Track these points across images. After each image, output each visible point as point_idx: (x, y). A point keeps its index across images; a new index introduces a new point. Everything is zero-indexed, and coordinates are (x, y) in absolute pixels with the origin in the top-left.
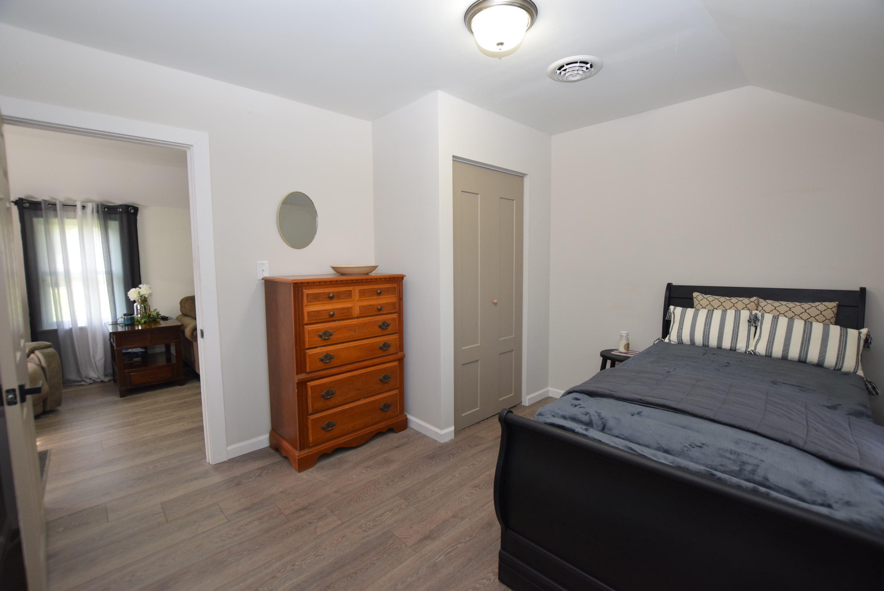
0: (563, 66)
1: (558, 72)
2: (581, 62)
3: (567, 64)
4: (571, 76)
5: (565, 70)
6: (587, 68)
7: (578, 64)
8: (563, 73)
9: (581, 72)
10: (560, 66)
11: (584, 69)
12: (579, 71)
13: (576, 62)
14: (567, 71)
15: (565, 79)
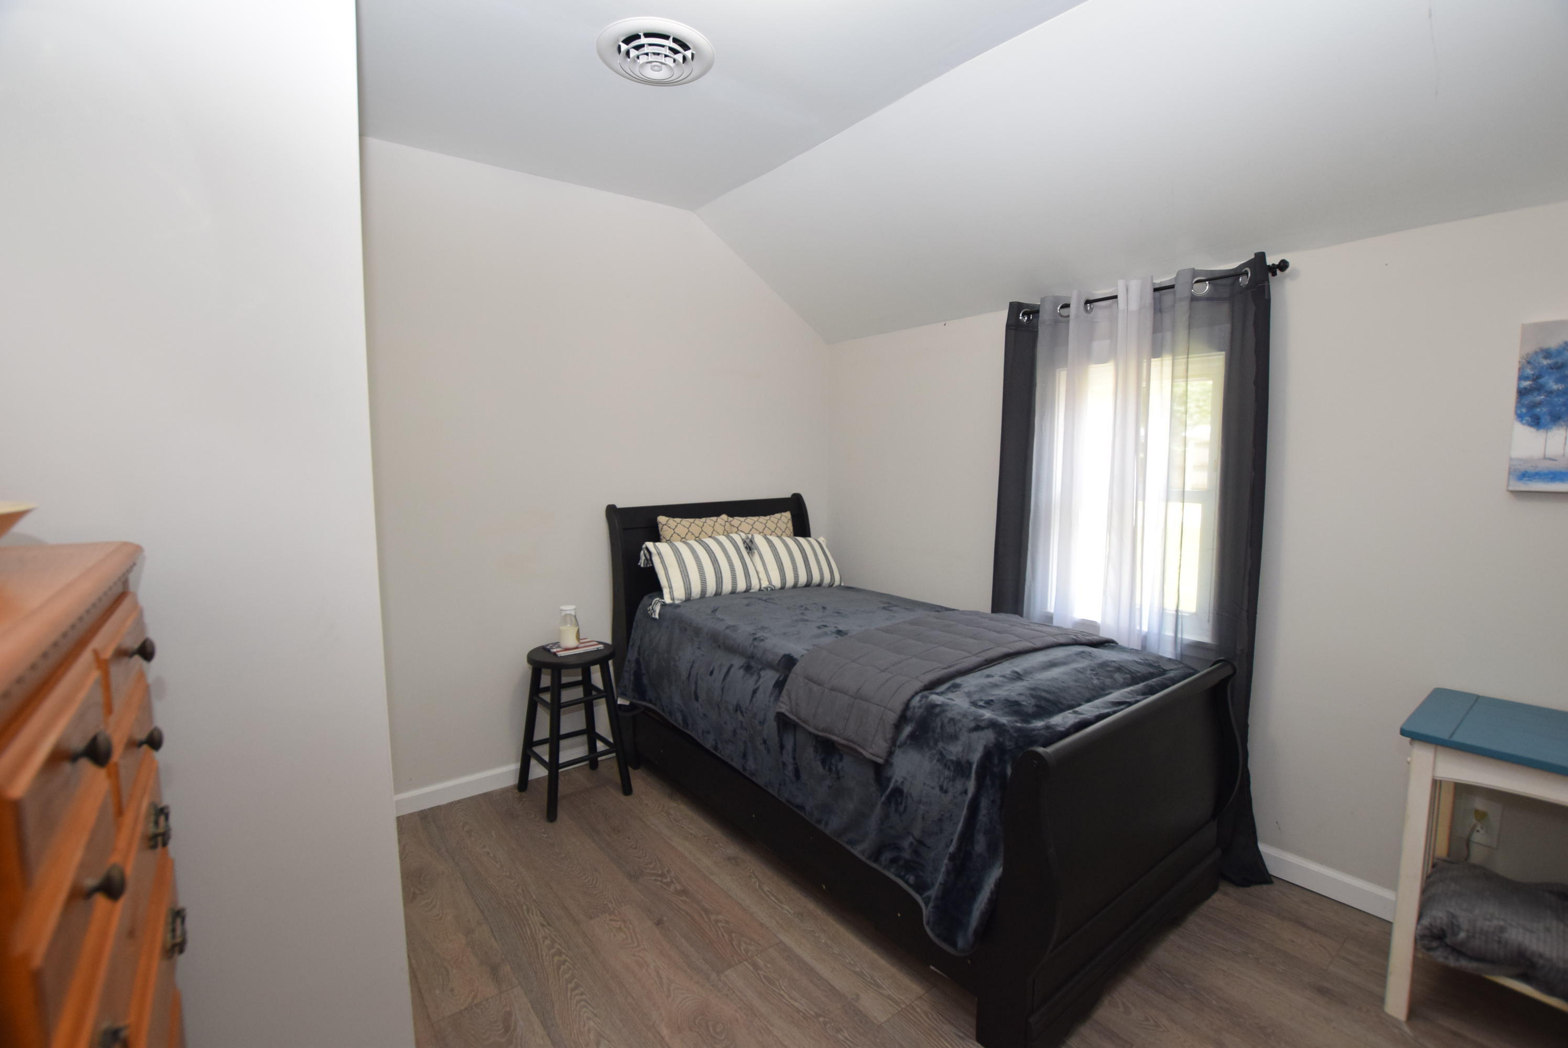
0: (637, 37)
1: (624, 47)
2: (675, 40)
3: (647, 35)
4: (649, 65)
5: (638, 48)
6: (684, 58)
7: (669, 43)
8: (633, 53)
9: (669, 61)
10: (629, 35)
11: (679, 57)
12: (667, 58)
13: (666, 37)
14: (646, 49)
15: (637, 70)
